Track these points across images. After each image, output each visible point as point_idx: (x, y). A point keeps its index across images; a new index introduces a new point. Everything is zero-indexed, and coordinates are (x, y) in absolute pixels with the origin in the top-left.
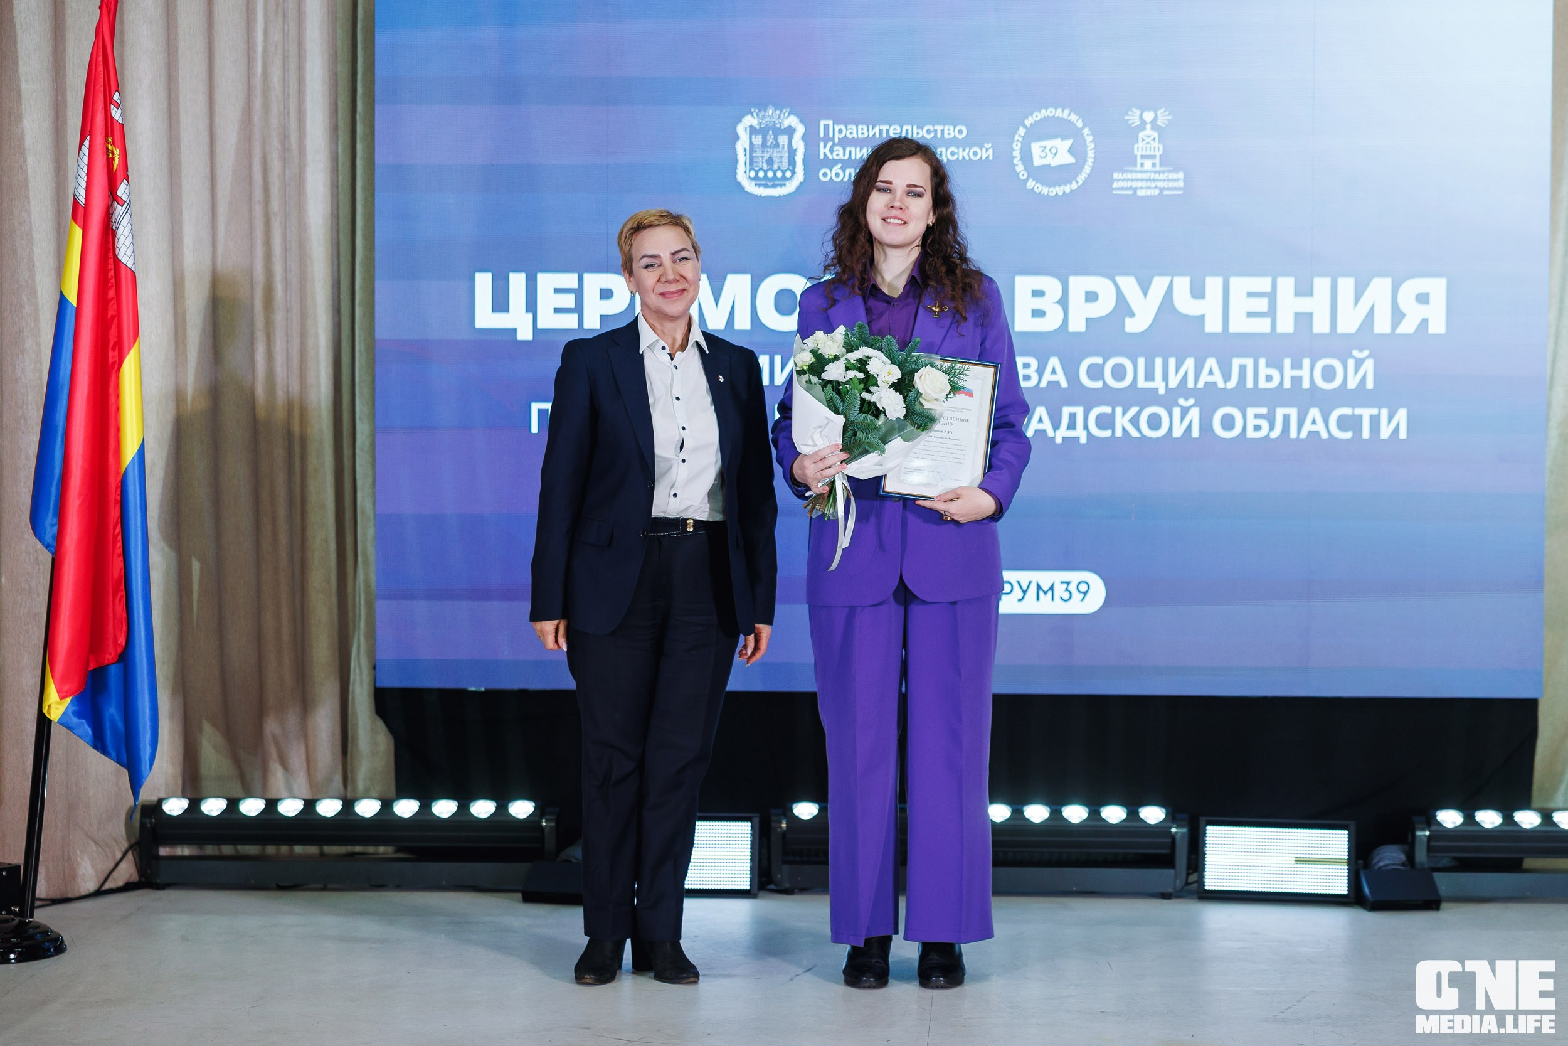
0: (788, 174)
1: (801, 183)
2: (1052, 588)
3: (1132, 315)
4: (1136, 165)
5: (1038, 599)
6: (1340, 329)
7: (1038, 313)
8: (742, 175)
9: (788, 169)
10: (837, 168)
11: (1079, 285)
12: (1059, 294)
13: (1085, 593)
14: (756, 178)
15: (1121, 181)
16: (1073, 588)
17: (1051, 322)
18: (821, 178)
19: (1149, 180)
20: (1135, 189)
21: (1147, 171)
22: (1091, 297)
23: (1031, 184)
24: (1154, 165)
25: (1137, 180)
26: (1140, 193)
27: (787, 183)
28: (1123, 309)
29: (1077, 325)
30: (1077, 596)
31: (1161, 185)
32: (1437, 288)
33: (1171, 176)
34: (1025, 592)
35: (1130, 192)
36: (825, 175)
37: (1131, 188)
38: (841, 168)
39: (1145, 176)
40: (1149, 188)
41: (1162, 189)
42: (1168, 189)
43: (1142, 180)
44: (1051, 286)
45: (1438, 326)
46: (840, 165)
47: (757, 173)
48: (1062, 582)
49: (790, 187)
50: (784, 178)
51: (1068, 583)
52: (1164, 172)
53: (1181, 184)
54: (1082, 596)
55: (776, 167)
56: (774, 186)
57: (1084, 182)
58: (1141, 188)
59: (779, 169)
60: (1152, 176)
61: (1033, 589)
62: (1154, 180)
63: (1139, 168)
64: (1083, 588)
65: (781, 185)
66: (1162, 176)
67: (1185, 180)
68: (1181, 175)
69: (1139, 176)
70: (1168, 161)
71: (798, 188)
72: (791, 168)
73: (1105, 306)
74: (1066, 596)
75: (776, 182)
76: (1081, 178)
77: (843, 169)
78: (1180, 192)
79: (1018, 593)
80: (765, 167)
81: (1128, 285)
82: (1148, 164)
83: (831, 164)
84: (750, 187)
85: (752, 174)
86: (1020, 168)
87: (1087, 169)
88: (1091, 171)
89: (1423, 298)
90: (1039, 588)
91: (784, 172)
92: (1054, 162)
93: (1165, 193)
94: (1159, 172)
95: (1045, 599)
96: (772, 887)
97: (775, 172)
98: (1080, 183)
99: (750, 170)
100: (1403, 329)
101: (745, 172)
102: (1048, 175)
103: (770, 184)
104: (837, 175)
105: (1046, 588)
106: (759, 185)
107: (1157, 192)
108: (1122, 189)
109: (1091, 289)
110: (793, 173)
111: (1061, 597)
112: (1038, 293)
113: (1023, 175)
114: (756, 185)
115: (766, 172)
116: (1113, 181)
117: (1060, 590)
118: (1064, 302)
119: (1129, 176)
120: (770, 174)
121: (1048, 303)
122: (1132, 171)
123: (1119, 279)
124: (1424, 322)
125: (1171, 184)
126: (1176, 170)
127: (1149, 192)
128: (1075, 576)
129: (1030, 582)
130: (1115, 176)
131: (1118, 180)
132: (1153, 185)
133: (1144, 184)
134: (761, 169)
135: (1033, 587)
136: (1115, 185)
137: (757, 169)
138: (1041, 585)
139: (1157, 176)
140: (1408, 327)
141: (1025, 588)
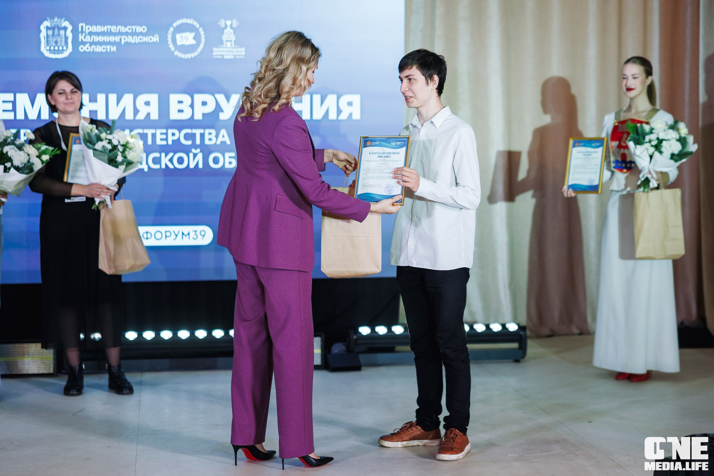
0: (65, 48)
1: (71, 53)
2: (189, 234)
3: (222, 111)
4: (222, 44)
5: (182, 238)
6: (315, 117)
7: (180, 111)
8: (44, 49)
9: (64, 46)
10: (87, 45)
11: (199, 98)
12: (190, 102)
13: (204, 236)
14: (50, 50)
15: (217, 52)
16: (198, 233)
17: (186, 115)
18: (80, 50)
19: (229, 51)
20: (223, 56)
21: (229, 48)
22: (204, 103)
23: (176, 53)
24: (231, 44)
25: (224, 51)
26: (226, 57)
27: (65, 52)
28: (218, 109)
29: (198, 116)
30: (200, 237)
31: (235, 53)
32: (356, 99)
33: (239, 49)
34: (176, 236)
35: (221, 57)
36: (82, 48)
37: (221, 55)
38: (90, 45)
39: (228, 49)
40: (229, 55)
41: (235, 56)
42: (238, 55)
43: (226, 51)
44: (186, 99)
45: (357, 116)
46: (88, 44)
47: (50, 47)
48: (193, 231)
49: (66, 54)
50: (63, 50)
51: (196, 231)
52: (236, 48)
53: (244, 53)
54: (202, 237)
55: (59, 44)
56: (58, 53)
57: (200, 53)
58: (226, 55)
59: (61, 45)
60: (231, 49)
61: (180, 235)
62: (232, 51)
63: (224, 45)
64: (203, 233)
65: (62, 53)
66: (235, 50)
67: (245, 51)
68: (243, 49)
69: (225, 49)
70: (238, 43)
71: (70, 55)
72: (66, 45)
73: (210, 108)
74: (195, 237)
75: (59, 52)
76: (199, 50)
77: (90, 46)
78: (243, 57)
79: (173, 236)
80: (54, 44)
81: (221, 98)
82: (229, 44)
83: (84, 43)
84: (47, 54)
85: (48, 48)
86: (171, 46)
87: (201, 46)
88: (204, 47)
89: (350, 104)
90: (183, 234)
91: (63, 47)
92: (187, 43)
93: (237, 57)
94: (234, 48)
95: (186, 238)
96: (64, 371)
97: (58, 47)
98: (199, 53)
99: (47, 46)
100: (341, 118)
101: (45, 47)
102: (184, 49)
103: (56, 52)
104: (87, 48)
105: (186, 233)
106: (51, 53)
107: (233, 57)
108: (218, 55)
109: (204, 100)
110: (67, 48)
111: (193, 238)
112: (180, 102)
113: (173, 48)
114: (50, 53)
115: (54, 47)
116: (212, 51)
117: (192, 234)
118: (192, 106)
119: (221, 49)
120: (56, 48)
121: (186, 106)
122: (221, 48)
123: (217, 96)
124: (351, 115)
125: (239, 53)
126: (241, 47)
127: (229, 57)
128: (199, 228)
129: (179, 232)
130: (214, 49)
131: (215, 51)
132: (231, 53)
133: (227, 53)
134: (52, 45)
135: (180, 234)
136: (214, 54)
137: (50, 46)
138: (183, 232)
139: (233, 50)
140: (343, 116)
141: (176, 233)
